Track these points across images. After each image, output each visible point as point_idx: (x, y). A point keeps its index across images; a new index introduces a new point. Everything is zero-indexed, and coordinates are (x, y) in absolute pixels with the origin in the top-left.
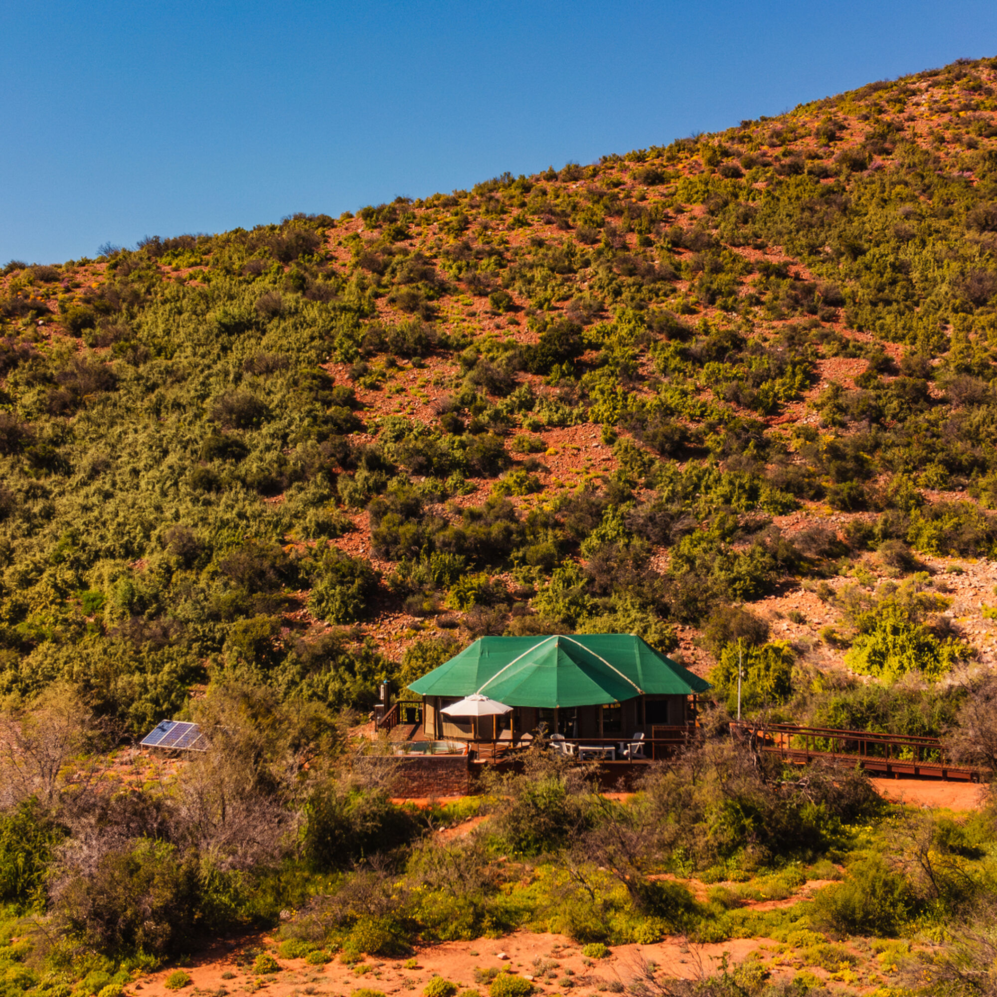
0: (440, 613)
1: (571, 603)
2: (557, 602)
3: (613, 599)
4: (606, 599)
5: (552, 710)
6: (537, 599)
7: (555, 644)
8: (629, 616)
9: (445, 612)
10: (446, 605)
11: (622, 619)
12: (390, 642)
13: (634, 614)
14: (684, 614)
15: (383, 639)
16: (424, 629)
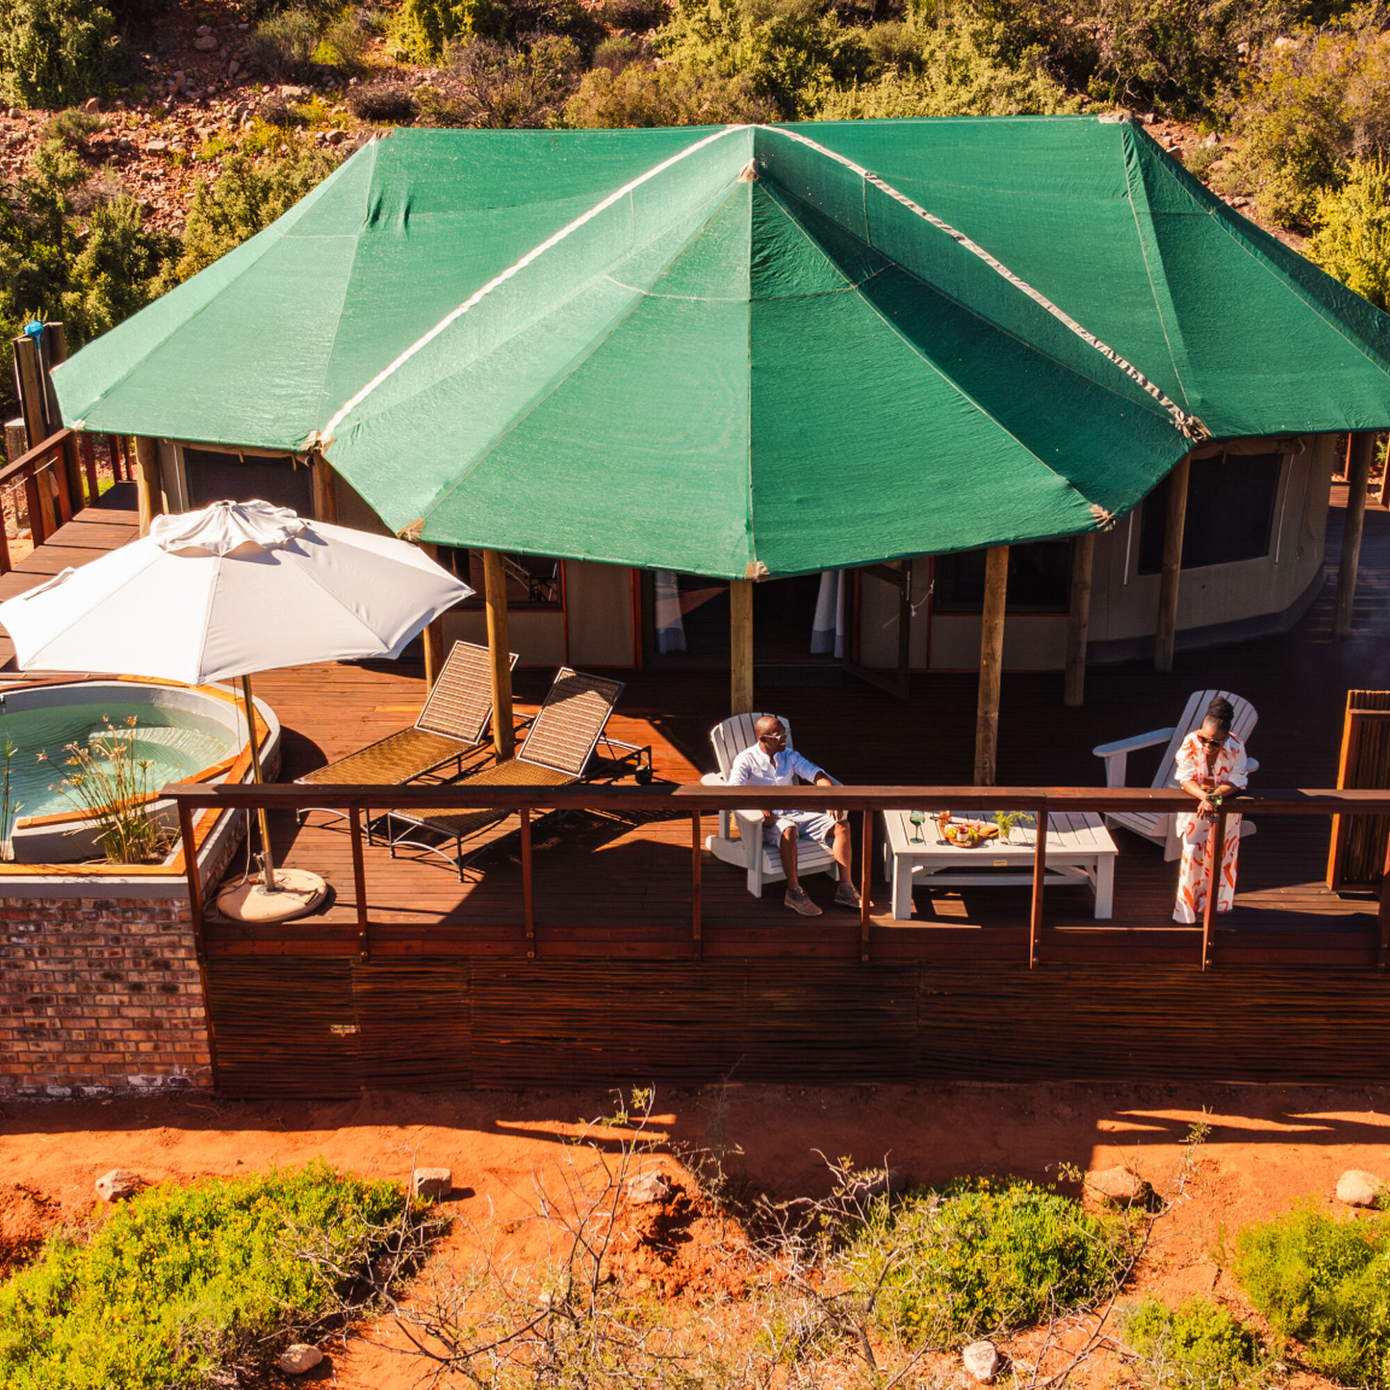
0: (365, 73)
1: (778, 39)
2: (734, 36)
3: (909, 29)
4: (888, 28)
5: (723, 583)
6: (673, 29)
7: (743, 161)
8: (965, 80)
9: (381, 72)
10: (385, 53)
11: (943, 90)
12: (187, 164)
13: (983, 71)
14: (1146, 70)
15: (166, 153)
16: (305, 123)
